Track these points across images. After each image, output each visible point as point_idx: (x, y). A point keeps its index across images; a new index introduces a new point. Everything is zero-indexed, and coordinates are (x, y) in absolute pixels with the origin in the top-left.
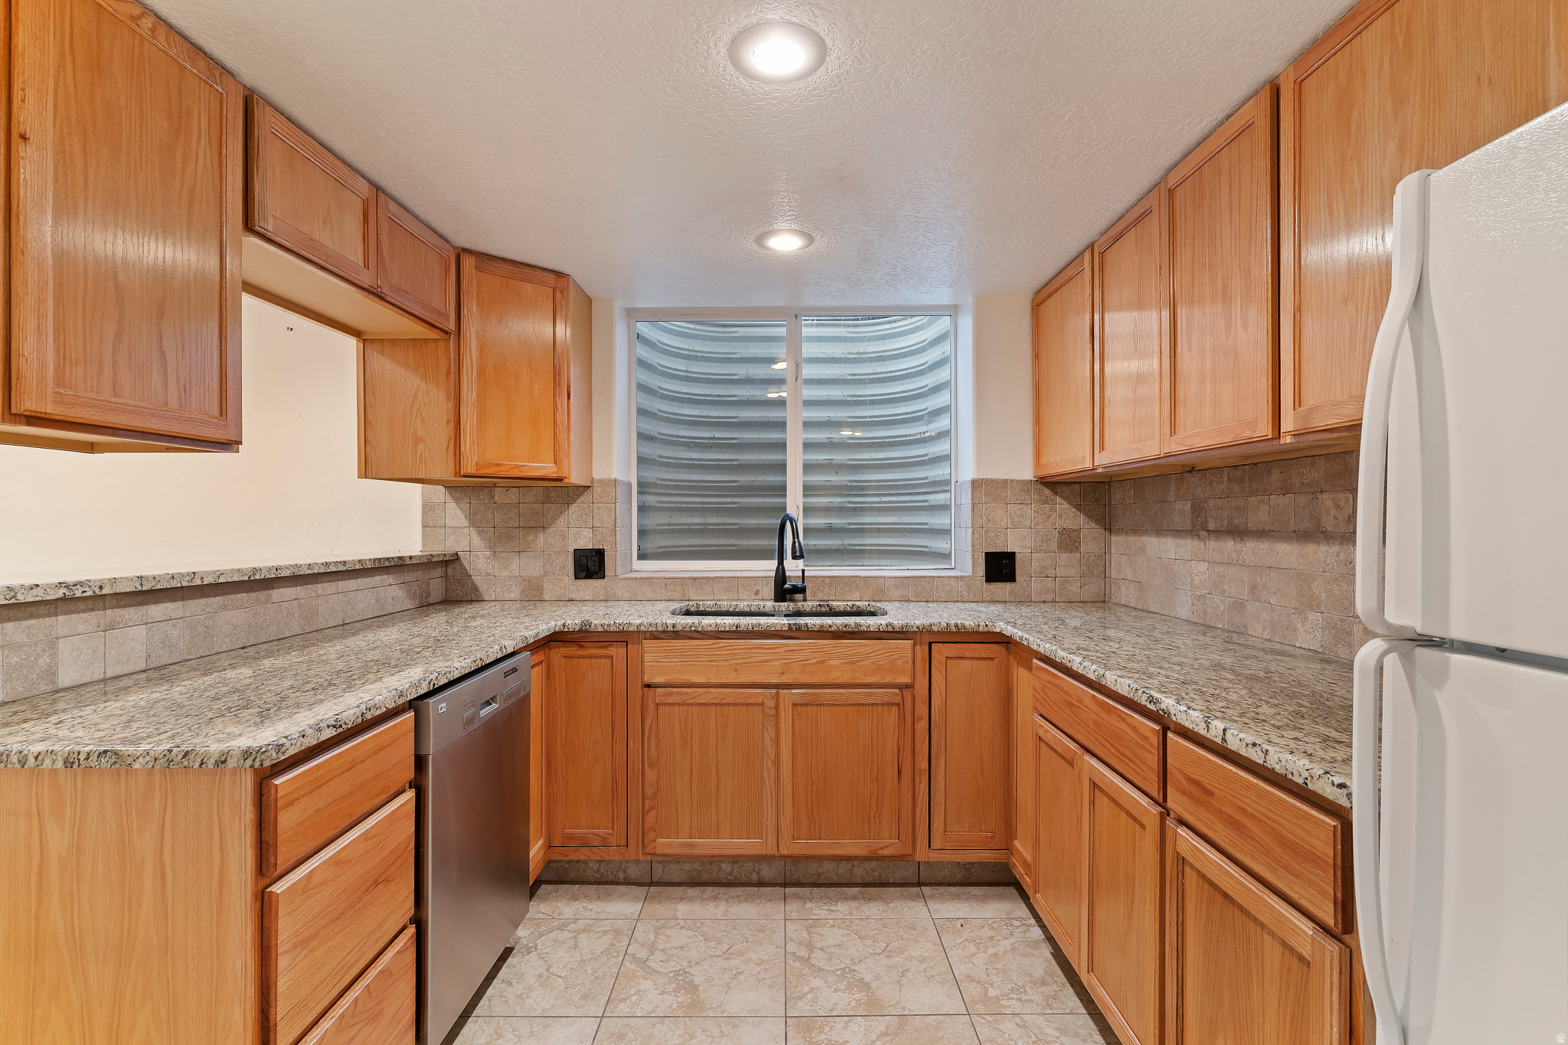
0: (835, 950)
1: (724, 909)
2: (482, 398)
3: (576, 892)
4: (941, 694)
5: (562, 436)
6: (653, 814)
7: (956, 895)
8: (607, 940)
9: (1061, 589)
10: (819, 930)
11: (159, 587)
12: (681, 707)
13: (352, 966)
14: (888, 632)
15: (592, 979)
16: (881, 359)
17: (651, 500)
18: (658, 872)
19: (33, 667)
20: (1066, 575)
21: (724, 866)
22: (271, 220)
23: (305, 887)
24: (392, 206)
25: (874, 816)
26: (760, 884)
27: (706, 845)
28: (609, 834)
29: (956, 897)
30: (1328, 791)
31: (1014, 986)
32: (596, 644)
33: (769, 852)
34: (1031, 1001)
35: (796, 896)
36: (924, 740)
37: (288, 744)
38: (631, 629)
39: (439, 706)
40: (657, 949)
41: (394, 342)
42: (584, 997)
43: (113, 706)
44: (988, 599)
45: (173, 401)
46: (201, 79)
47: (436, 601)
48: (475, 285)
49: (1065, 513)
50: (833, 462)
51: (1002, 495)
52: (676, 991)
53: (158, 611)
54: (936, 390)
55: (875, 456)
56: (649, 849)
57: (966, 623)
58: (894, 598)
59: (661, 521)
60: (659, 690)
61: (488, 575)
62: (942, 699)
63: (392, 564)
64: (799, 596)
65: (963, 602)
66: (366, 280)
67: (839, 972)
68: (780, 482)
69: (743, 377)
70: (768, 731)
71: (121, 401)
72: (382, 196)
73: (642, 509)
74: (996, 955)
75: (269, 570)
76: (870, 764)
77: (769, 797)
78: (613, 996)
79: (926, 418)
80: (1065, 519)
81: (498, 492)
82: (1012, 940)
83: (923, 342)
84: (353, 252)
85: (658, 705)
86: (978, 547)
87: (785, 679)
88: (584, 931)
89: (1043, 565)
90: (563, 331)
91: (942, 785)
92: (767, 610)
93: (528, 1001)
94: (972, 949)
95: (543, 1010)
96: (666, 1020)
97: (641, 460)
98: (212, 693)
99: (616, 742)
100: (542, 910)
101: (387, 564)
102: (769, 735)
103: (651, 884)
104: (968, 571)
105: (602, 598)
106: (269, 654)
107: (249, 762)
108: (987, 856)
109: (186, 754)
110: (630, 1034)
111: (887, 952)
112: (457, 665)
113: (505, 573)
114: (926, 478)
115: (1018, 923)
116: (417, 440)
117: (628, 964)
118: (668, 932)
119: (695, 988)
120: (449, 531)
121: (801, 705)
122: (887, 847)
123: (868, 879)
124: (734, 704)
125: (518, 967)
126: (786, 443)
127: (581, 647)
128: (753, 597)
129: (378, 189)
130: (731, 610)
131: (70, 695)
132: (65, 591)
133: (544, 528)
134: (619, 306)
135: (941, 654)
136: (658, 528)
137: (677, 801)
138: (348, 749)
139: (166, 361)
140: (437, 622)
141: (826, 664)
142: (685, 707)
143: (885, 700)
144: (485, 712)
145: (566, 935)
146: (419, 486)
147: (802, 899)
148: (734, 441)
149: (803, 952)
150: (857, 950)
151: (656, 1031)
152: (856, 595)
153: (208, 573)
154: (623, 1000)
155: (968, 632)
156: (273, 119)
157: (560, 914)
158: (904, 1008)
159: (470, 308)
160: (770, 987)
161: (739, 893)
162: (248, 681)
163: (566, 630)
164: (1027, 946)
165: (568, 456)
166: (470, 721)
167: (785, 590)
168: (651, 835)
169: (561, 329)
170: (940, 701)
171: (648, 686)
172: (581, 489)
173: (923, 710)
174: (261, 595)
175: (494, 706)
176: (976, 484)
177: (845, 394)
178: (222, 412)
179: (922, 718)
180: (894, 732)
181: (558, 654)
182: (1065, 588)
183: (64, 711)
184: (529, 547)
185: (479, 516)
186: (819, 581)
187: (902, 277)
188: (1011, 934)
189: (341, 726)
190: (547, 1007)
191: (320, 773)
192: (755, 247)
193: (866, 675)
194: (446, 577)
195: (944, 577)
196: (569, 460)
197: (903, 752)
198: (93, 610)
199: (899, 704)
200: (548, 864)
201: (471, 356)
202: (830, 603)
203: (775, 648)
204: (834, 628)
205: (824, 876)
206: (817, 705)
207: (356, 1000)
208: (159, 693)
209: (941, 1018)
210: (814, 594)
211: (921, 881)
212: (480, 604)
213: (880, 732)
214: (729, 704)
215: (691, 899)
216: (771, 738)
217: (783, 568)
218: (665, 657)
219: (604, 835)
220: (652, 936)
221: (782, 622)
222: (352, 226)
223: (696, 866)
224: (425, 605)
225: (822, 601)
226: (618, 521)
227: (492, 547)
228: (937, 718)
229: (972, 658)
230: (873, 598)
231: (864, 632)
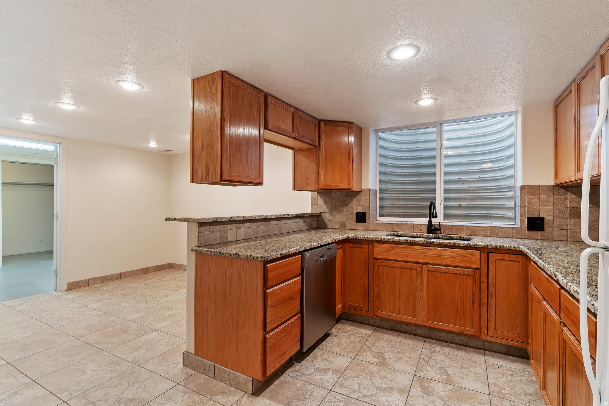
0: (440, 361)
1: (401, 339)
2: (326, 165)
3: (352, 324)
4: (493, 274)
5: (350, 175)
6: (377, 302)
7: (500, 357)
8: (359, 339)
9: (571, 236)
10: (435, 354)
11: (247, 219)
12: (387, 267)
13: (284, 317)
14: (468, 247)
15: (353, 348)
16: (485, 136)
17: (385, 195)
18: (379, 323)
19: (224, 236)
20: (574, 229)
21: (403, 326)
22: (270, 125)
23: (273, 293)
24: (300, 113)
25: (462, 318)
26: (416, 335)
27: (395, 316)
28: (363, 307)
29: (501, 358)
30: (590, 307)
31: (515, 392)
32: (359, 244)
33: (419, 323)
34: (522, 399)
35: (429, 342)
36: (485, 291)
37: (270, 256)
38: (370, 239)
39: (307, 255)
40: (375, 345)
41: (302, 150)
42: (349, 352)
43: (238, 246)
44: (529, 237)
45: (250, 174)
46: (256, 95)
47: (314, 228)
48: (324, 130)
49: (574, 200)
50: (462, 180)
51: (537, 192)
52: (378, 358)
53: (247, 225)
54: (509, 147)
55: (481, 176)
56: (375, 314)
57: (505, 245)
58: (481, 235)
59: (390, 203)
60: (379, 260)
61: (330, 220)
62: (493, 276)
63: (301, 215)
64: (439, 232)
65: (515, 238)
66: (293, 136)
67: (439, 368)
68: (433, 188)
69: (423, 148)
70: (418, 279)
71: (240, 175)
72: (297, 111)
73: (381, 199)
74: (511, 381)
75: (270, 216)
76: (460, 297)
77: (418, 303)
78: (358, 354)
79: (505, 159)
80: (574, 203)
81: (333, 194)
82: (522, 378)
83: (504, 127)
84: (290, 129)
85: (378, 265)
86: (524, 215)
87: (425, 261)
88: (352, 335)
89: (560, 224)
90: (352, 139)
91: (494, 310)
92: (424, 236)
93: (333, 348)
94: (501, 376)
95: (337, 352)
96: (373, 365)
97: (380, 181)
98: (256, 245)
99: (365, 276)
100: (341, 326)
101: (300, 215)
102: (418, 281)
103: (377, 327)
104: (518, 225)
105: (365, 229)
106: (270, 238)
107: (262, 259)
108: (516, 344)
109: (251, 256)
110: (361, 365)
111: (461, 367)
112: (313, 244)
113: (334, 220)
114: (505, 185)
115: (528, 373)
116: (308, 179)
117: (364, 347)
118: (379, 341)
119: (385, 359)
120: (318, 206)
121: (431, 271)
122: (467, 331)
123: (461, 343)
124: (406, 268)
125: (332, 339)
126: (436, 173)
127: (354, 244)
128: (420, 232)
129: (296, 109)
130: (410, 236)
131: (230, 243)
132: (229, 219)
133: (346, 205)
134: (371, 130)
135: (493, 257)
136: (388, 206)
137: (385, 299)
138: (283, 261)
139: (248, 164)
140: (313, 234)
141: (441, 257)
142: (388, 268)
143: (467, 273)
144: (321, 259)
145: (347, 334)
146: (310, 192)
147: (432, 343)
148: (418, 173)
149: (427, 359)
150: (449, 364)
151: (369, 366)
152: (463, 233)
153: (257, 216)
154: (361, 356)
155: (506, 249)
156: (271, 99)
157: (346, 329)
158: (462, 385)
159: (323, 138)
160: (411, 365)
161: (408, 336)
162: (264, 243)
163: (349, 238)
164: (528, 381)
165: (352, 182)
166: (317, 261)
167: (432, 229)
168: (376, 310)
169: (350, 138)
170: (492, 276)
171: (376, 259)
172: (358, 192)
173: (484, 279)
174: (268, 223)
175: (324, 258)
176: (522, 188)
177: (467, 151)
178: (259, 176)
179: (484, 282)
180: (471, 286)
181: (347, 246)
182: (573, 235)
183: (229, 246)
184: (342, 211)
185: (327, 202)
186: (447, 227)
187: (482, 105)
188: (522, 376)
189: (282, 255)
190: (338, 351)
191: (277, 266)
192: (415, 105)
193: (458, 263)
194: (317, 220)
195: (505, 227)
196: (353, 183)
197: (475, 295)
198: (234, 224)
199: (473, 275)
200: (343, 313)
201: (322, 152)
202: (450, 235)
203: (421, 249)
204: (444, 244)
205: (442, 337)
206: (438, 272)
207: (285, 326)
208: (246, 244)
209: (477, 392)
210: (445, 232)
211: (485, 348)
212: (327, 229)
213: (465, 285)
214: (404, 268)
215: (390, 334)
216: (419, 282)
217: (431, 221)
218: (381, 250)
219: (361, 307)
220: (374, 341)
221: (424, 240)
222: (290, 121)
223: (392, 324)
224: (311, 229)
225: (448, 234)
226: (370, 203)
227: (331, 211)
228: (491, 283)
229: (509, 260)
230: (471, 234)
231: (457, 246)
